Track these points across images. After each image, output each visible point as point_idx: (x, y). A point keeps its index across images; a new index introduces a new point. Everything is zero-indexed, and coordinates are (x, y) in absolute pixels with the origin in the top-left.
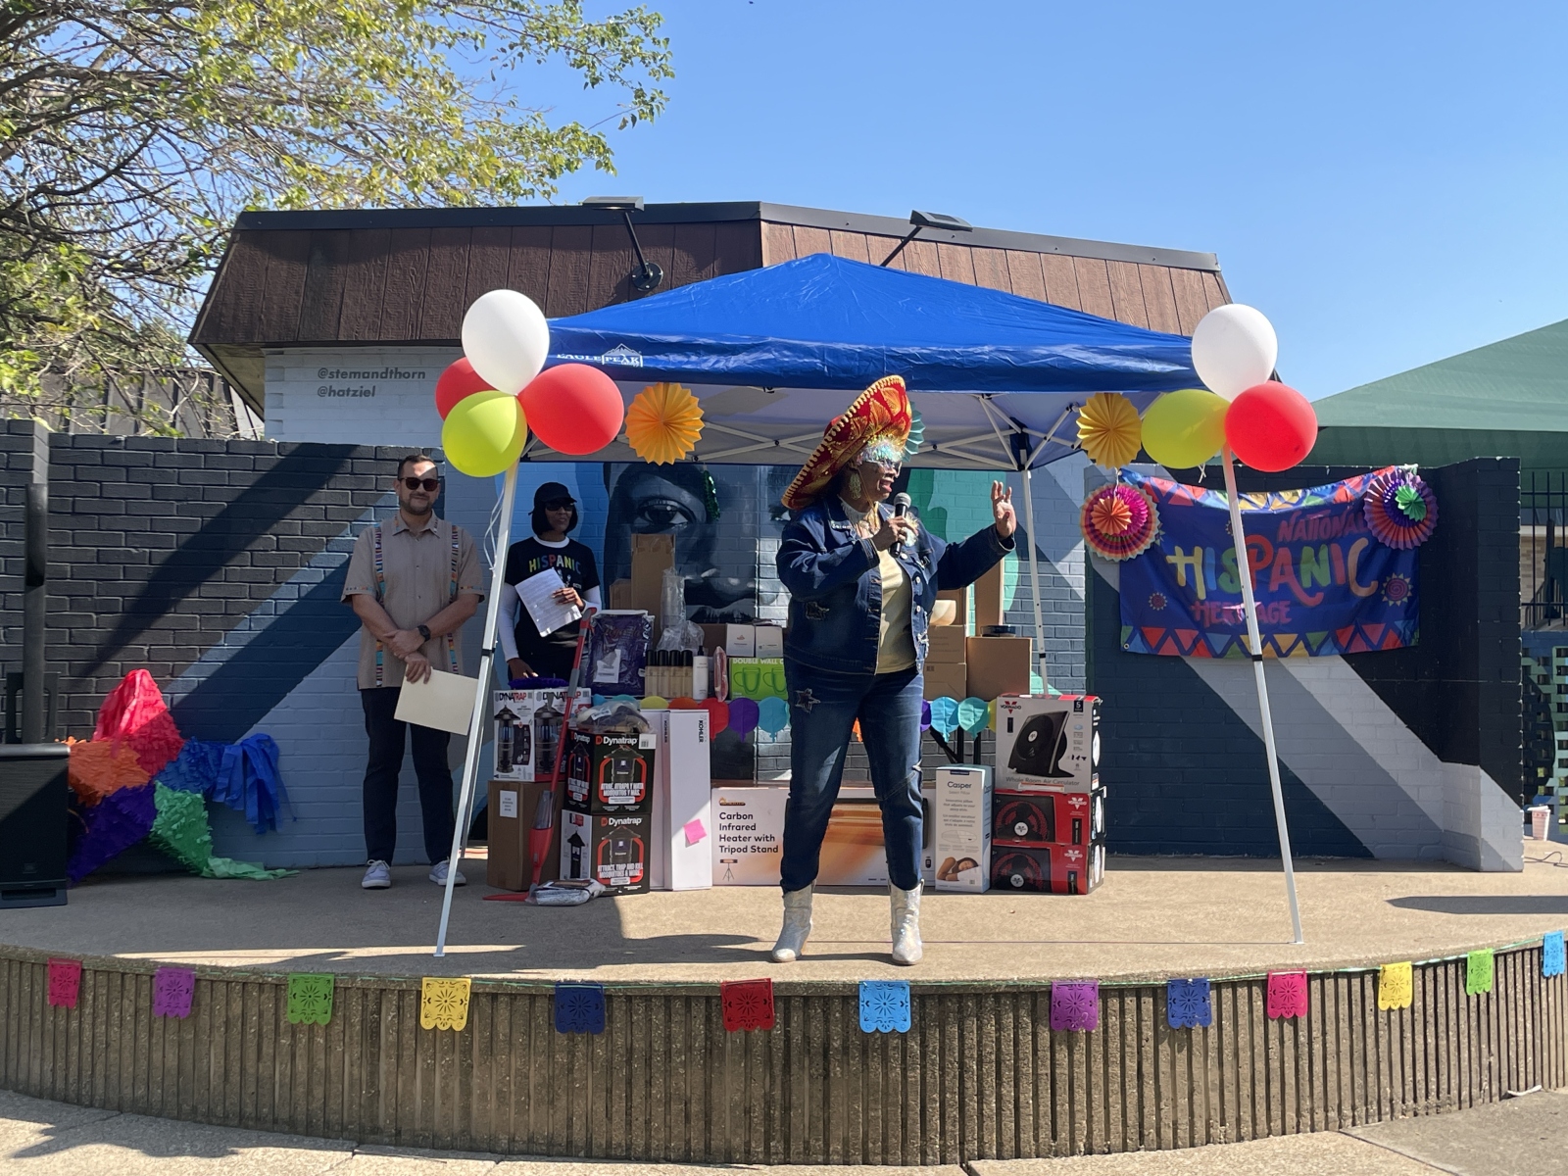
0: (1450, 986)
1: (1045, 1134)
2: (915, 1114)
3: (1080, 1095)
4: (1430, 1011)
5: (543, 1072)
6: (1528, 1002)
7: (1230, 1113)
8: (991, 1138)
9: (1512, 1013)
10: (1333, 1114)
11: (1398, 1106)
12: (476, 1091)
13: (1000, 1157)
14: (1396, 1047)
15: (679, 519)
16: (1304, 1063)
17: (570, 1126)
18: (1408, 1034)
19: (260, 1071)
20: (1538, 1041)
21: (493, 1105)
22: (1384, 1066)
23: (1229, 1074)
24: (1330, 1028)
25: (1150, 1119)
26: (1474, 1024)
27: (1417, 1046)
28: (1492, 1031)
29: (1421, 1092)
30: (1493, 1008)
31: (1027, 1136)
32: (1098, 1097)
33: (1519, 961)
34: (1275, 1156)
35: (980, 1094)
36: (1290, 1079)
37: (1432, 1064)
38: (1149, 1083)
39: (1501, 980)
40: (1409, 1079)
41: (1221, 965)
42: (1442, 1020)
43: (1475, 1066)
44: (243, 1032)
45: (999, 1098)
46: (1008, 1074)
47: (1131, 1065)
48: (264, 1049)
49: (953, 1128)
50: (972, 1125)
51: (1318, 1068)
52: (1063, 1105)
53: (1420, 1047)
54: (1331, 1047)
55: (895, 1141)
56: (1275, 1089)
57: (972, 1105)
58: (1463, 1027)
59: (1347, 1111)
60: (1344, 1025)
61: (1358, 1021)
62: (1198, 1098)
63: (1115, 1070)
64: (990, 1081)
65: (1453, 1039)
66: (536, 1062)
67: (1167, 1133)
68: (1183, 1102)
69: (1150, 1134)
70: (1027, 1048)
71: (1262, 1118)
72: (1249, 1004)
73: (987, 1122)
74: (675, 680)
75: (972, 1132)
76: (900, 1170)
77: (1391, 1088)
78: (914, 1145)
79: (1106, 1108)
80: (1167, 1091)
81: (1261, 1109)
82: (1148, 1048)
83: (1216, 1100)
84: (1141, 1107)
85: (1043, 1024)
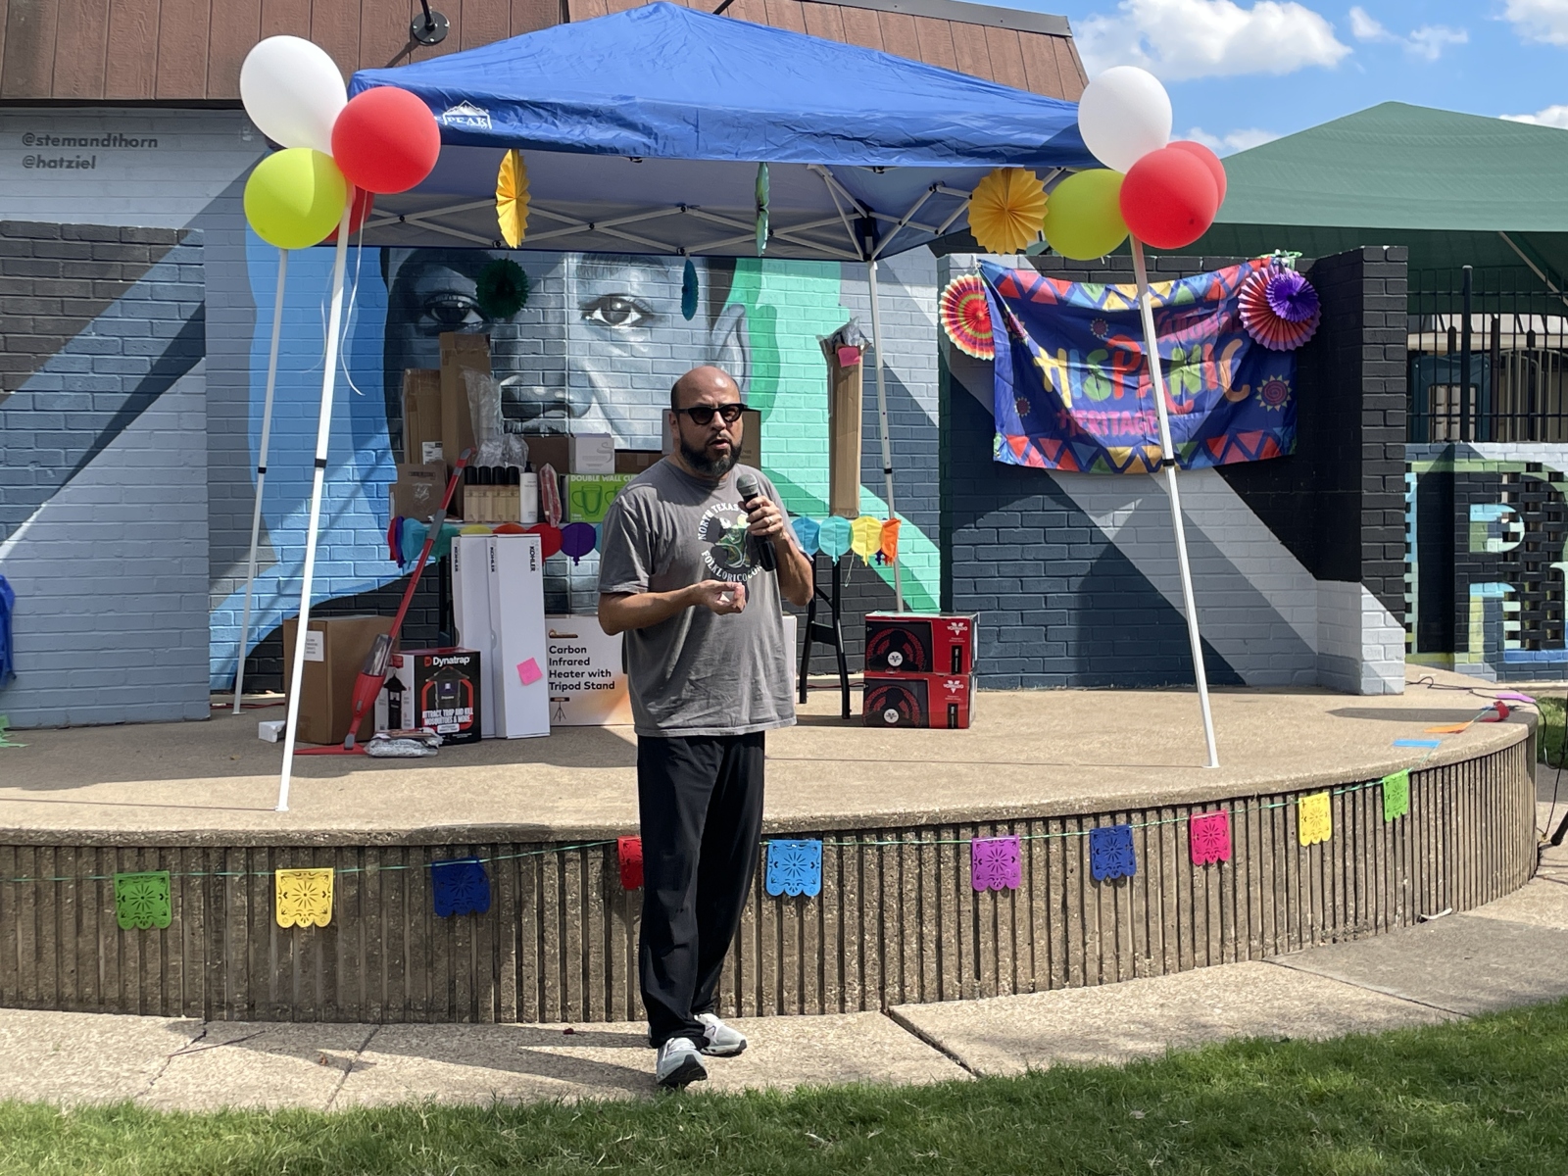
0: (1368, 807)
1: (968, 974)
2: (831, 958)
3: (1004, 932)
4: (1349, 833)
5: (420, 931)
6: (1440, 822)
7: (1157, 945)
8: (911, 980)
9: (1425, 834)
10: (1255, 943)
11: (1319, 933)
12: (342, 957)
13: (922, 1000)
14: (1317, 871)
15: (473, 318)
16: (1228, 891)
17: (452, 989)
18: (1328, 858)
19: (80, 946)
20: (1448, 863)
21: (362, 971)
22: (1306, 891)
23: (1155, 904)
24: (1254, 853)
25: (1076, 954)
26: (1390, 846)
27: (1336, 870)
28: (1406, 854)
29: (1340, 918)
30: (1407, 829)
31: (950, 977)
32: (1022, 933)
33: (1431, 779)
34: (1206, 986)
35: (902, 931)
36: (1215, 909)
37: (1350, 888)
38: (1074, 915)
39: (1415, 800)
40: (1329, 904)
41: (1144, 789)
42: (1360, 842)
43: (1391, 889)
44: (58, 903)
45: (921, 937)
46: (929, 912)
47: (1056, 898)
48: (85, 921)
49: (872, 972)
50: (892, 967)
52: (986, 943)
53: (1339, 870)
54: (1255, 872)
55: (811, 989)
56: (1200, 917)
57: (892, 948)
58: (1380, 848)
59: (1269, 940)
60: (1267, 849)
61: (1279, 845)
62: (1126, 931)
63: (1039, 904)
64: (910, 920)
65: (1370, 861)
66: (411, 921)
67: (1093, 969)
68: (1109, 934)
69: (1075, 970)
70: (949, 884)
71: (1186, 949)
72: (1174, 830)
73: (908, 964)
74: (501, 501)
75: (892, 978)
76: (819, 1018)
77: (1312, 914)
78: (832, 992)
79: (1031, 944)
80: (1093, 924)
81: (1186, 940)
82: (1073, 879)
83: (1141, 932)
84: (1066, 941)
85: (966, 858)
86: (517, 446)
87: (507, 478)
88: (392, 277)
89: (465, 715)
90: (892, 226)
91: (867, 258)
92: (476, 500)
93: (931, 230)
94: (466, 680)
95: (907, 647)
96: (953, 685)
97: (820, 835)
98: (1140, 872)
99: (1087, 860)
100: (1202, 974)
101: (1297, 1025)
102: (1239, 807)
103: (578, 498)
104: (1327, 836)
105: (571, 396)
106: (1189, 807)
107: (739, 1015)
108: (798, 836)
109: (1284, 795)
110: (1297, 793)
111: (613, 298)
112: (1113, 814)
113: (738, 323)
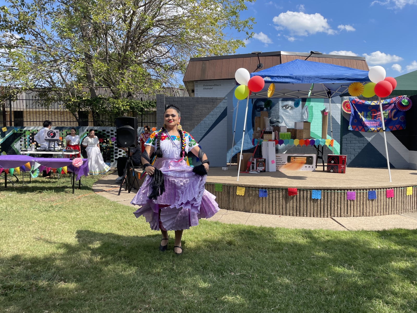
1: (346, 213)
2: (322, 209)
3: (352, 207)
4: (416, 194)
7: (379, 211)
8: (336, 213)
10: (397, 212)
11: (409, 210)
13: (337, 217)
14: (409, 200)
15: (265, 109)
16: (393, 203)
17: (262, 209)
18: (412, 198)
21: (249, 205)
22: (407, 204)
23: (379, 204)
24: (398, 196)
25: (365, 211)
29: (413, 208)
31: (342, 213)
32: (355, 207)
34: (388, 218)
35: (334, 206)
36: (390, 205)
37: (416, 203)
38: (364, 205)
40: (411, 206)
41: (378, 185)
45: (338, 207)
46: (339, 203)
47: (362, 202)
49: (329, 212)
50: (333, 211)
51: (395, 204)
52: (349, 208)
53: (413, 200)
54: (398, 200)
55: (319, 213)
56: (387, 207)
57: (333, 208)
59: (400, 211)
60: (400, 196)
61: (403, 195)
62: (374, 208)
63: (359, 203)
64: (336, 204)
66: (256, 198)
67: (368, 214)
68: (371, 209)
69: (365, 214)
70: (343, 199)
71: (385, 212)
72: (383, 192)
73: (335, 211)
74: (269, 136)
75: (332, 212)
76: (320, 218)
77: (408, 207)
78: (322, 214)
79: (357, 209)
80: (368, 207)
81: (385, 210)
82: (365, 199)
83: (377, 208)
84: (363, 209)
85: (346, 195)
86: (272, 128)
87: (270, 133)
88: (253, 103)
89: (263, 168)
90: (334, 92)
91: (329, 98)
92: (265, 136)
93: (341, 93)
94: (263, 163)
95: (335, 160)
96: (343, 166)
97: (321, 190)
98: (377, 199)
99: (367, 196)
100: (388, 216)
101: (406, 226)
102: (395, 189)
103: (281, 136)
104: (411, 194)
105: (280, 120)
106: (386, 188)
107: (307, 216)
108: (317, 190)
109: (404, 187)
110: (406, 187)
111: (287, 105)
112: (372, 189)
113: (307, 109)
